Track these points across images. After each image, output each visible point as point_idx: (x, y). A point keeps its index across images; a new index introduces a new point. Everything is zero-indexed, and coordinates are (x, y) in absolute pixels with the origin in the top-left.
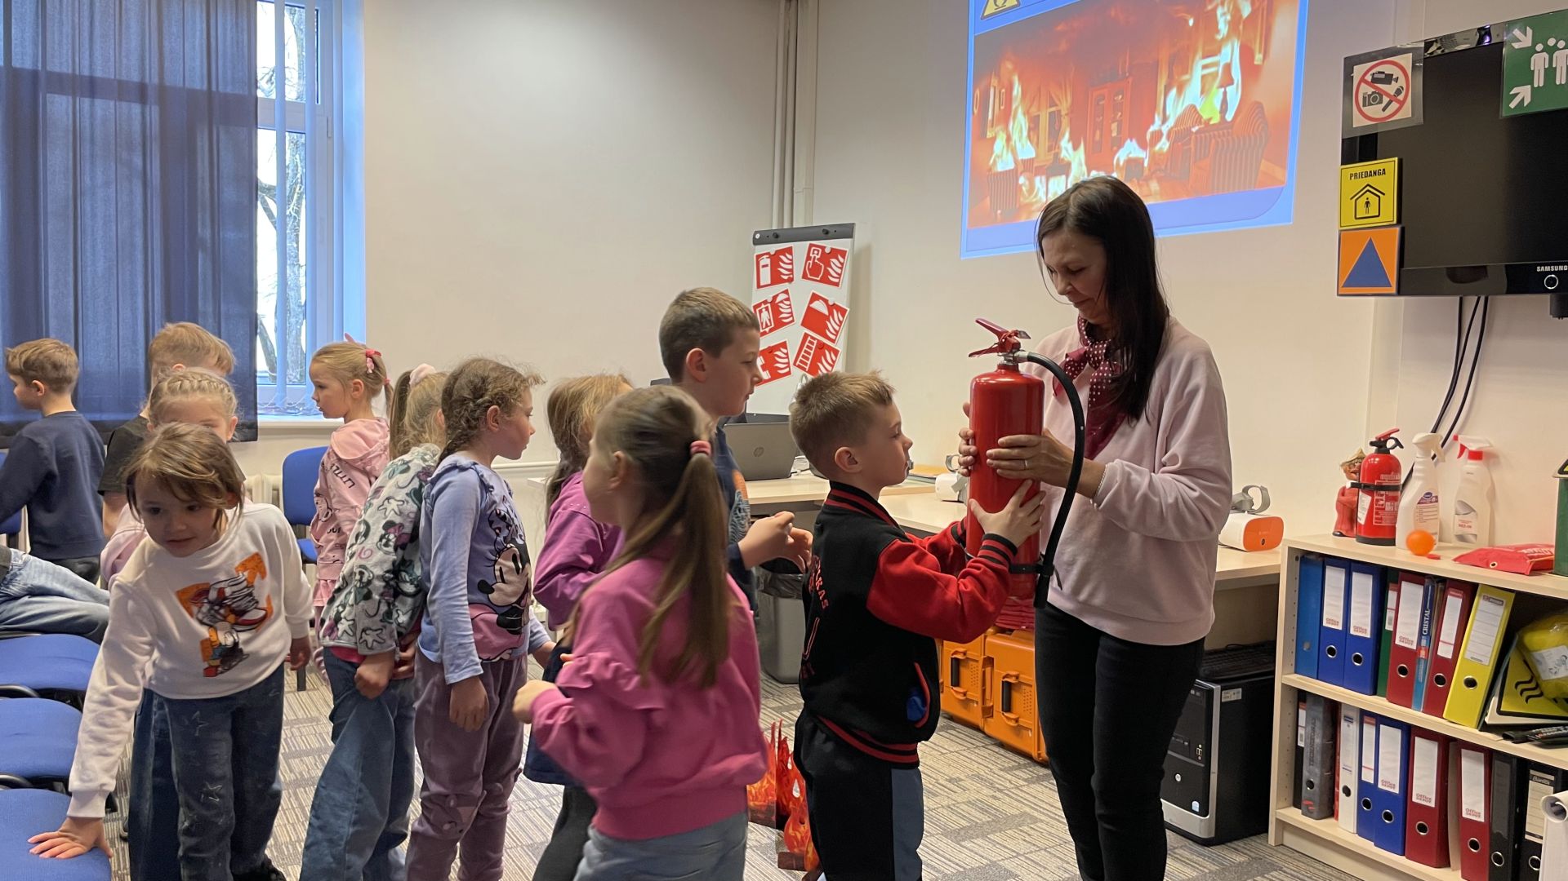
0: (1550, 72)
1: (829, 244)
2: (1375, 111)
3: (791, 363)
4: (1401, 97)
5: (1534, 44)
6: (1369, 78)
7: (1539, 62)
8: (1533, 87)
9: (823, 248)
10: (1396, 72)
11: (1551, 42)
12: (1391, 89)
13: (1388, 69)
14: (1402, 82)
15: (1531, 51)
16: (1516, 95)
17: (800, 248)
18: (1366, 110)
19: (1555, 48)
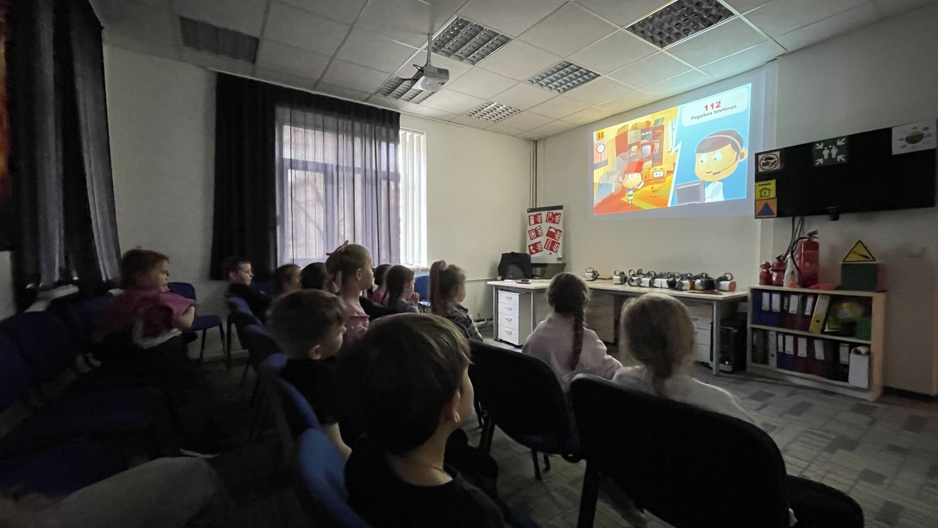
0: (830, 155)
1: (555, 212)
2: (767, 168)
3: (543, 247)
4: (776, 163)
5: (824, 147)
6: (764, 158)
7: (826, 153)
8: (823, 159)
9: (553, 213)
10: (774, 157)
11: (830, 147)
12: (772, 161)
13: (771, 156)
14: (776, 159)
15: (823, 149)
16: (818, 161)
17: (544, 214)
18: (763, 167)
19: (831, 148)
